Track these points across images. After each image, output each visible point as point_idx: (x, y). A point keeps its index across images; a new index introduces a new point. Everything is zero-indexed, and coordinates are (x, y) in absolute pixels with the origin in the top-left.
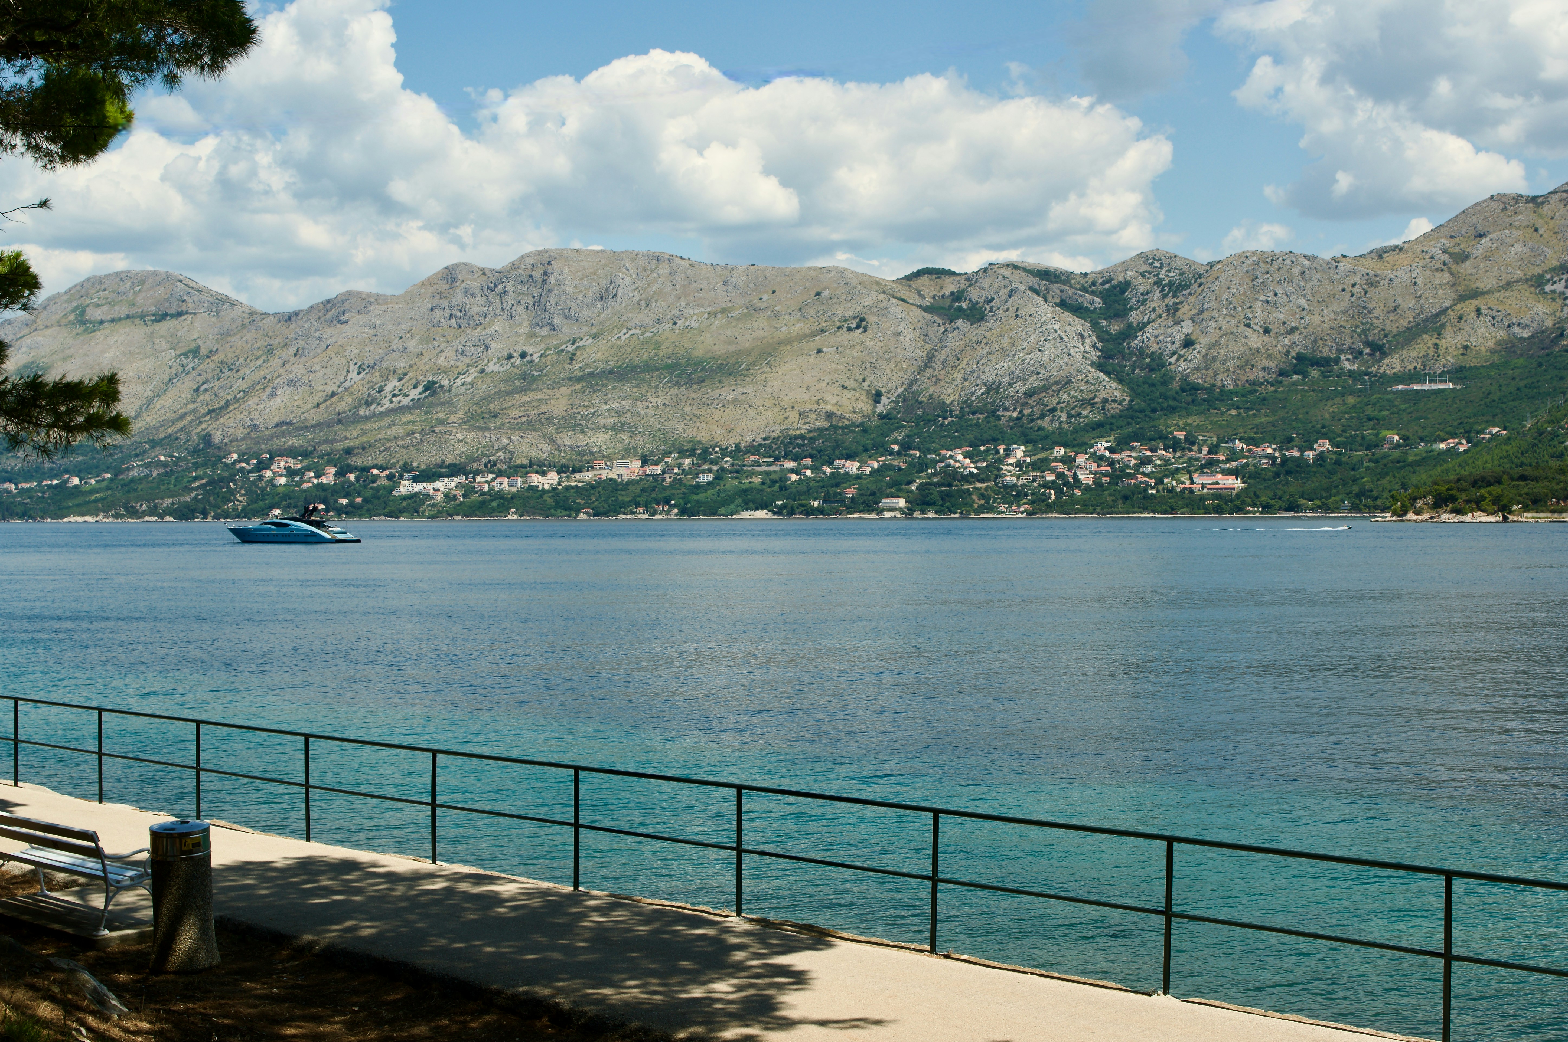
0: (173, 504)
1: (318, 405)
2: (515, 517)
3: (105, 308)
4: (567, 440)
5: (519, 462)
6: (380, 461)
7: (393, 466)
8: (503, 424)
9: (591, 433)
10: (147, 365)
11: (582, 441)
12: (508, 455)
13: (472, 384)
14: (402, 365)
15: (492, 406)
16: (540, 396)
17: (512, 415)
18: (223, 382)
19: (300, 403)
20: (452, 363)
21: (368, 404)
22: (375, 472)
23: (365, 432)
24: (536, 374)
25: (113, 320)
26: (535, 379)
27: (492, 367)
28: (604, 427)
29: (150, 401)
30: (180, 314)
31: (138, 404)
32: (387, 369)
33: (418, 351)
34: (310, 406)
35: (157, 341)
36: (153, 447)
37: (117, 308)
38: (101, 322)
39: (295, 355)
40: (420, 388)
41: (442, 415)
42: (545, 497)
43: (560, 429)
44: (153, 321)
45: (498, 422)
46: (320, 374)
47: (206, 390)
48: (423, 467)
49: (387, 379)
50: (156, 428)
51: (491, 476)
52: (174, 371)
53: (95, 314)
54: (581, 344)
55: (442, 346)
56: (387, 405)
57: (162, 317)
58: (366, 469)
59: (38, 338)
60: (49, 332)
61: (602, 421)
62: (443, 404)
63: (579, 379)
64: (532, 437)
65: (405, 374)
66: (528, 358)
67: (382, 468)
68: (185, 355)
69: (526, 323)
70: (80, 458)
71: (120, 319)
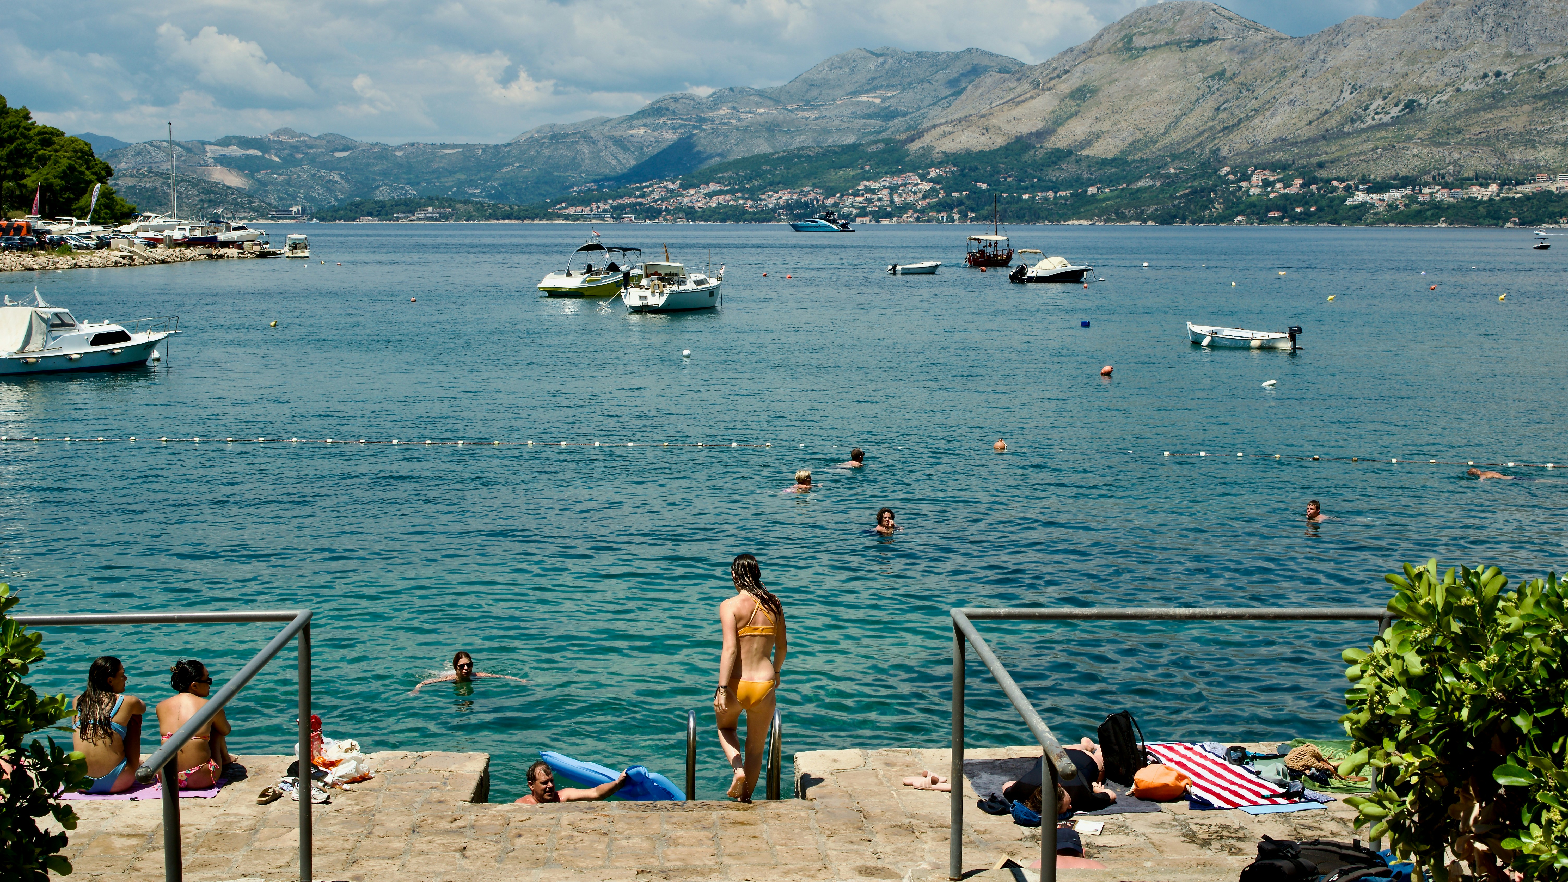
0: (1156, 210)
1: (1310, 122)
2: (1444, 225)
3: (1149, 36)
4: (1517, 155)
5: (1466, 175)
6: (1342, 174)
7: (1353, 178)
8: (1463, 140)
9: (1541, 148)
10: (1177, 87)
11: (1531, 155)
12: (1458, 168)
13: (1446, 102)
14: (1388, 85)
15: (1458, 122)
16: (1504, 113)
17: (1473, 131)
18: (1240, 101)
19: (1296, 120)
20: (1432, 83)
21: (1353, 121)
22: (1335, 183)
23: (1343, 147)
24: (1505, 92)
25: (1154, 47)
26: (1504, 97)
27: (1468, 86)
28: (1556, 143)
29: (1178, 119)
30: (1211, 40)
31: (1168, 122)
32: (1375, 88)
33: (1404, 71)
34: (1304, 123)
35: (1189, 65)
36: (1173, 161)
37: (1158, 36)
38: (1145, 49)
39: (1303, 76)
40: (1401, 107)
41: (1411, 132)
42: (1480, 208)
43: (1513, 144)
44: (1187, 47)
45: (1460, 137)
46: (1316, 94)
47: (1225, 109)
48: (1379, 179)
49: (1374, 99)
50: (1179, 144)
51: (1437, 188)
52: (1201, 92)
53: (1139, 42)
54: (1553, 63)
55: (1426, 66)
56: (1369, 122)
57: (1196, 43)
58: (1329, 181)
59: (1090, 64)
60: (1101, 58)
61: (1555, 137)
62: (1416, 121)
63: (1542, 97)
64: (1483, 152)
65: (1390, 94)
66: (1501, 78)
67: (1341, 180)
68: (1212, 77)
69: (1503, 44)
70: (1113, 170)
71: (1160, 46)
